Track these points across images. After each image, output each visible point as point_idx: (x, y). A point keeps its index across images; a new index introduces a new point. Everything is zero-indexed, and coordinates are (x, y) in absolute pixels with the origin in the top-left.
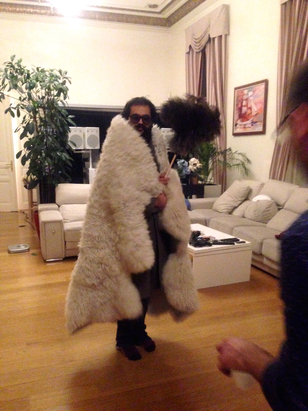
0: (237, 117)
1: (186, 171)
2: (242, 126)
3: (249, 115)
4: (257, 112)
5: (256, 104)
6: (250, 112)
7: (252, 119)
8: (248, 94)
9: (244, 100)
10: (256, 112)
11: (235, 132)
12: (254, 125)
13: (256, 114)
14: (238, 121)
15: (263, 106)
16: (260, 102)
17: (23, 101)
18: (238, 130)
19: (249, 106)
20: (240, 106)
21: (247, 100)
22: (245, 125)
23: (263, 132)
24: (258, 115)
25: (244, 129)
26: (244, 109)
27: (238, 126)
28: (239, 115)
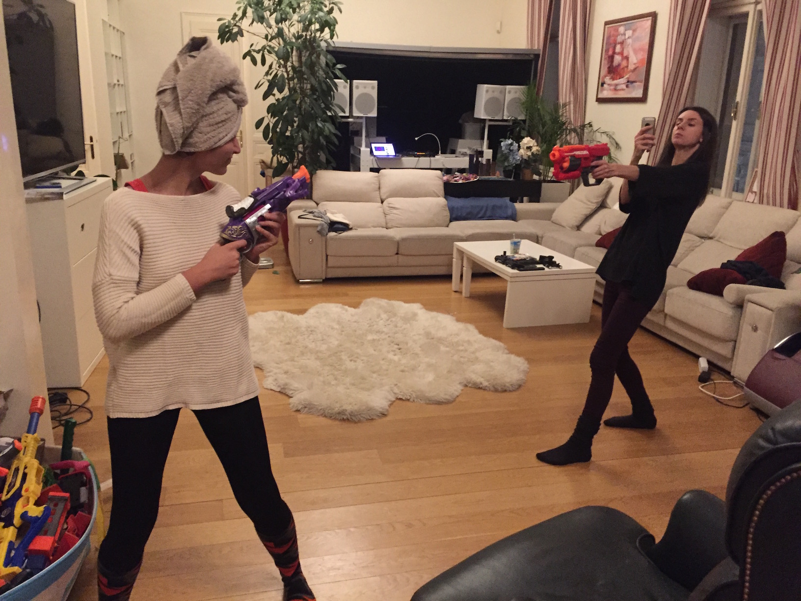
0: (604, 71)
1: (514, 158)
2: (612, 87)
3: (623, 69)
4: (637, 65)
5: (636, 51)
6: (626, 65)
7: (627, 76)
8: (625, 34)
9: (619, 43)
10: (635, 64)
11: (600, 96)
12: (630, 85)
13: (635, 69)
14: (607, 77)
15: (646, 56)
16: (641, 49)
17: (270, 41)
18: (606, 94)
19: (625, 55)
20: (610, 53)
21: (622, 43)
22: (616, 85)
23: (643, 100)
24: (637, 70)
25: (614, 92)
26: (617, 58)
27: (605, 86)
28: (609, 68)
